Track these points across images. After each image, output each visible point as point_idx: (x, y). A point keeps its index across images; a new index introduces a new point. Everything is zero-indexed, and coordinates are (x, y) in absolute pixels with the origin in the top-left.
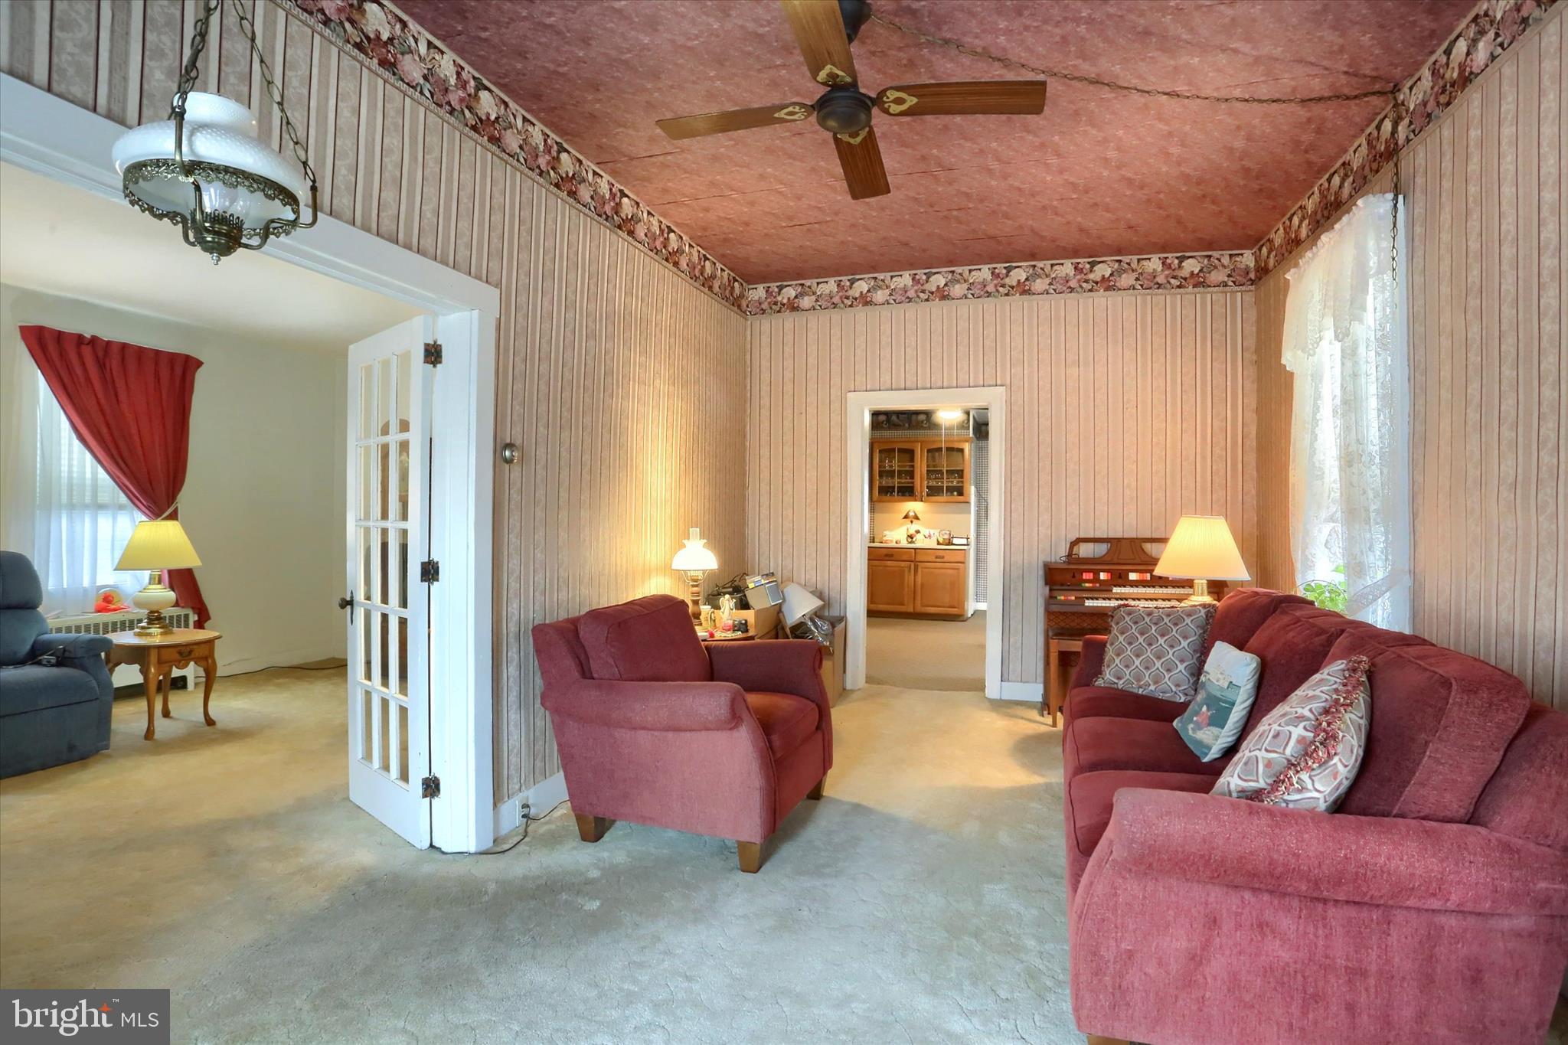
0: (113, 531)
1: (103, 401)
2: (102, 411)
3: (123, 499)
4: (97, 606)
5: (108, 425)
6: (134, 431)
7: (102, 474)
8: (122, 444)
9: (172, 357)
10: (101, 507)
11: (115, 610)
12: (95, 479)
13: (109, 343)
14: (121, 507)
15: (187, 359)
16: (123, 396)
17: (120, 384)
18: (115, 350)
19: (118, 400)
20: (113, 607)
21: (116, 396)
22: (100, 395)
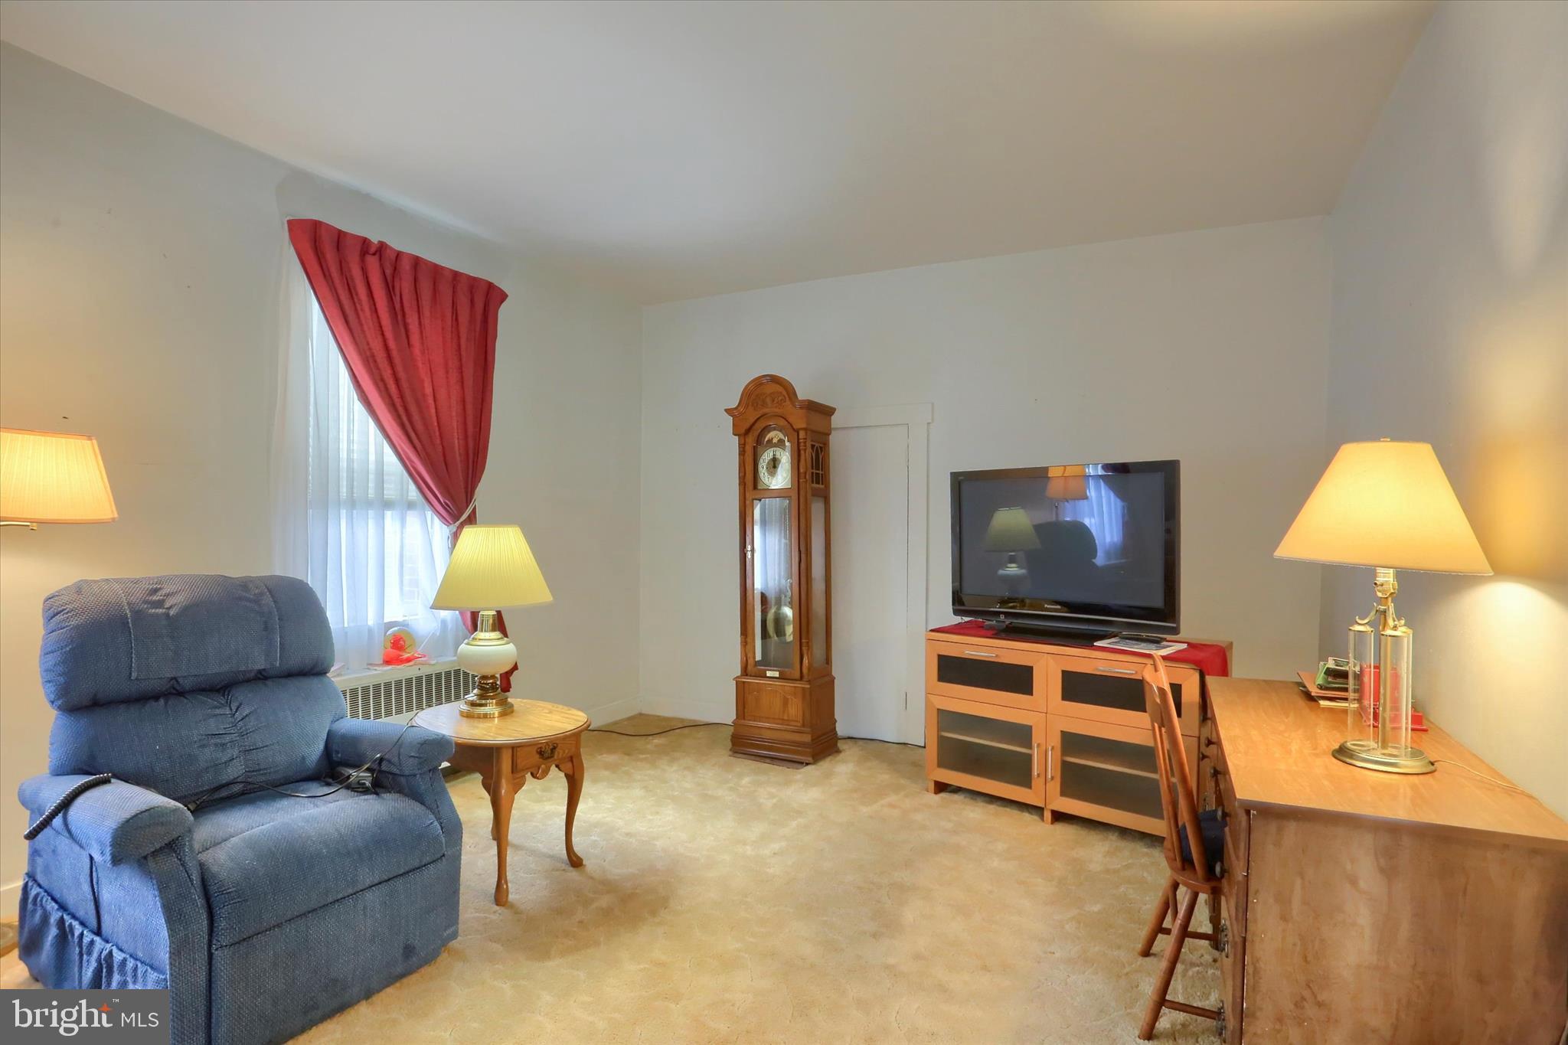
0: (402, 539)
1: (392, 344)
2: (389, 358)
3: (413, 491)
4: (386, 655)
5: (397, 381)
6: (428, 390)
7: (390, 456)
8: (413, 408)
9: (473, 283)
10: (387, 505)
11: (408, 660)
12: (380, 463)
13: (399, 255)
14: (411, 505)
15: (490, 287)
16: (415, 338)
17: (412, 320)
18: (406, 266)
19: (409, 344)
20: (406, 655)
21: (408, 337)
22: (389, 335)
